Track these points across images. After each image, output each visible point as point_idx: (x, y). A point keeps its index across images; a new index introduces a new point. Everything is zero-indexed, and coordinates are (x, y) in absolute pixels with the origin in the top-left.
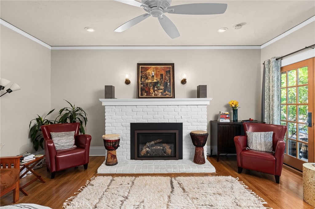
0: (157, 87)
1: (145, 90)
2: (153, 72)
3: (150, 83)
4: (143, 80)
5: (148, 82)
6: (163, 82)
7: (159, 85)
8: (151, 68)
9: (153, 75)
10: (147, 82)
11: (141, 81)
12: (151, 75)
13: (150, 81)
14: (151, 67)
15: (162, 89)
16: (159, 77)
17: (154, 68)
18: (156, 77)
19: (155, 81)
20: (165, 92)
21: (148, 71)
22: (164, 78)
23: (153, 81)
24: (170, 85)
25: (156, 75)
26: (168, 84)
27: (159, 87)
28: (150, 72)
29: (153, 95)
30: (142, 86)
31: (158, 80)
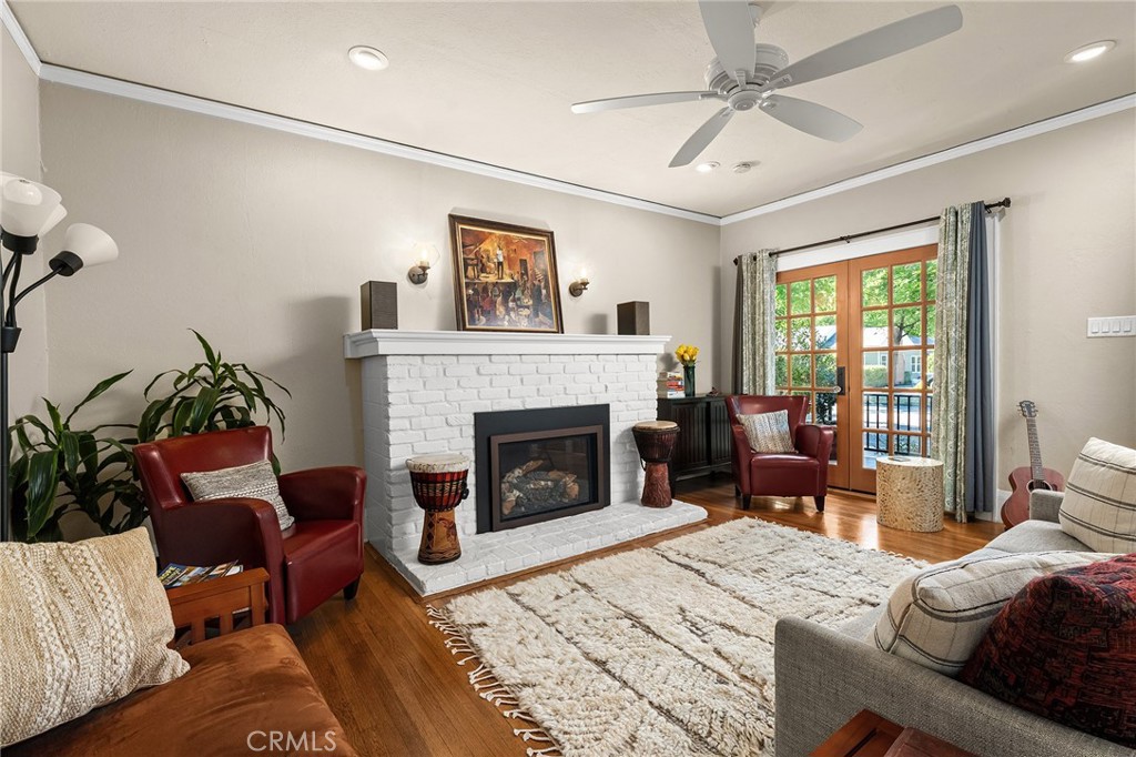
0: (514, 301)
1: (481, 307)
2: (499, 252)
3: (495, 284)
4: (471, 272)
5: (487, 280)
6: (528, 285)
7: (518, 294)
8: (493, 237)
9: (501, 259)
10: (484, 280)
11: (466, 277)
12: (496, 260)
13: (492, 278)
14: (491, 234)
15: (528, 307)
16: (518, 267)
17: (500, 237)
18: (510, 268)
19: (507, 279)
20: (537, 316)
21: (484, 246)
22: (530, 272)
23: (502, 278)
24: (548, 292)
26: (544, 292)
27: (519, 299)
28: (490, 248)
29: (506, 323)
30: (471, 292)
31: (515, 278)
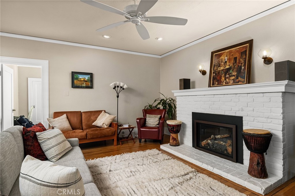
0: (229, 74)
1: (217, 79)
2: (226, 58)
3: (222, 70)
4: (215, 68)
5: (221, 69)
6: (236, 67)
7: (231, 71)
8: (225, 53)
9: (226, 60)
10: (219, 69)
11: (214, 70)
12: (224, 61)
13: (222, 68)
14: (224, 52)
15: (234, 76)
16: (232, 61)
17: (227, 52)
18: (229, 62)
19: (227, 67)
20: (238, 78)
21: (221, 58)
22: (237, 61)
23: (226, 67)
24: (245, 68)
25: (229, 60)
26: (243, 68)
27: (231, 73)
28: (223, 58)
29: (224, 83)
30: (214, 74)
31: (231, 66)
